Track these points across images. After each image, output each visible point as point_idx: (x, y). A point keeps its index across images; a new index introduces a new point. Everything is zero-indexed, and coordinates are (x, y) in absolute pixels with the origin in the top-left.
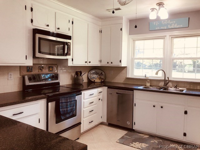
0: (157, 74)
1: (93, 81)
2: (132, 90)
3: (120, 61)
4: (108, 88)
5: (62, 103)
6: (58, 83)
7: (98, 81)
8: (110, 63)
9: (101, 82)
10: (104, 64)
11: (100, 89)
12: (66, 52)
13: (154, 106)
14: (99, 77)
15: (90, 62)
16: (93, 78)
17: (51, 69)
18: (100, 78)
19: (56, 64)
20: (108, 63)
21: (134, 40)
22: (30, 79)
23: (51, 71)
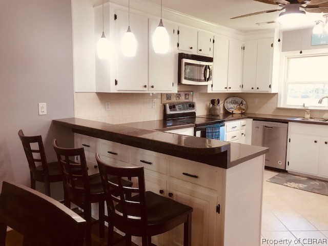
0: (320, 102)
1: (231, 112)
2: (286, 122)
3: (270, 86)
4: (253, 120)
5: (208, 133)
6: (194, 114)
7: (237, 112)
8: (255, 89)
9: (242, 114)
10: (247, 89)
11: (243, 122)
12: (208, 77)
13: (316, 142)
14: (238, 107)
15: (230, 88)
16: (231, 108)
17: (187, 97)
18: (240, 109)
19: (192, 91)
20: (252, 88)
21: (288, 58)
22: (170, 108)
23: (187, 99)
